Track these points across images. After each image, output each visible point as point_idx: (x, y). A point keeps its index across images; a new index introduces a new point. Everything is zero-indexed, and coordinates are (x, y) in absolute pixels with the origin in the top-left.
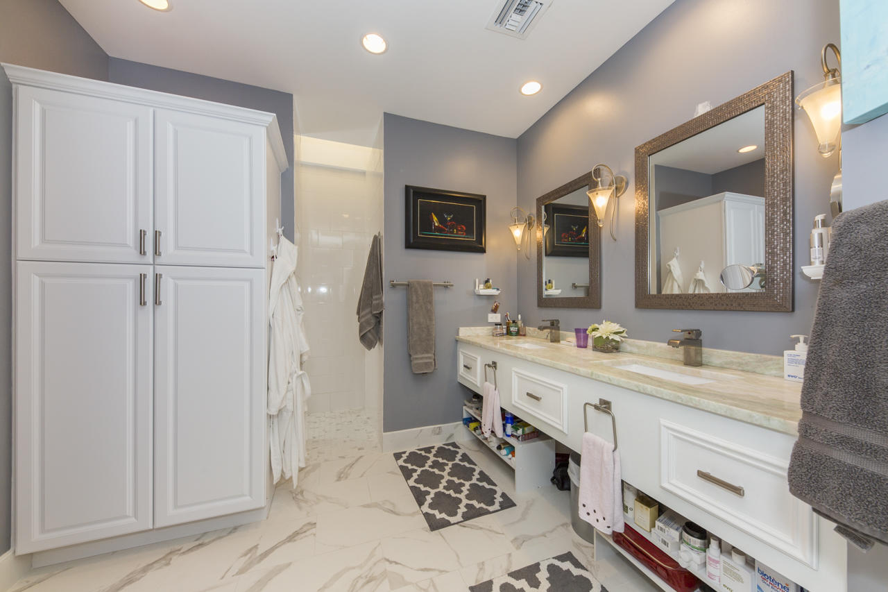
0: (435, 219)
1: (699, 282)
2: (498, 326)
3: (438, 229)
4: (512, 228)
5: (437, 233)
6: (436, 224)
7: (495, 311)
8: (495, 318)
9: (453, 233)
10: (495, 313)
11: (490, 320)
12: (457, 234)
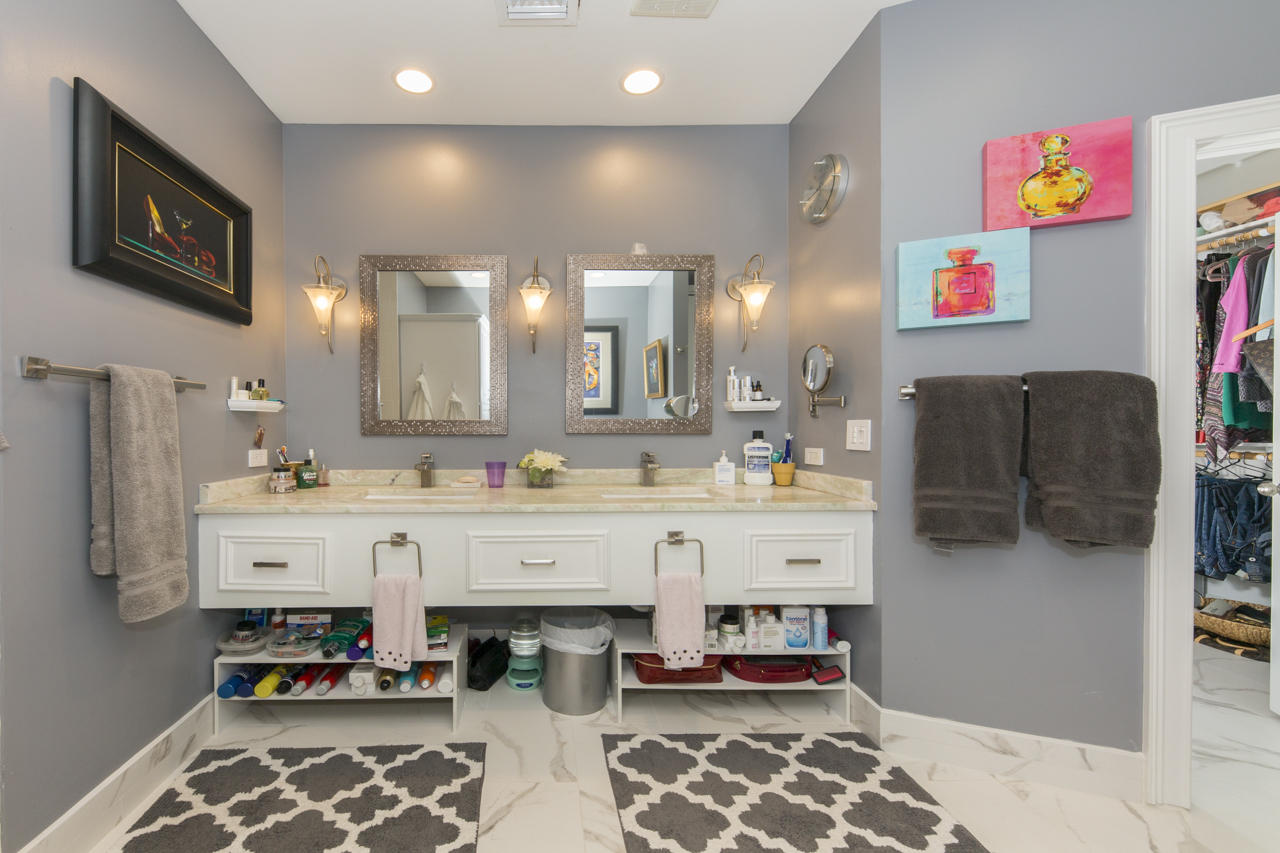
0: (155, 214)
1: (454, 405)
2: (282, 474)
3: (159, 243)
4: (310, 292)
5: (157, 252)
6: (158, 229)
7: (258, 445)
8: (258, 457)
9: (191, 262)
10: (259, 448)
11: (252, 463)
12: (199, 268)
